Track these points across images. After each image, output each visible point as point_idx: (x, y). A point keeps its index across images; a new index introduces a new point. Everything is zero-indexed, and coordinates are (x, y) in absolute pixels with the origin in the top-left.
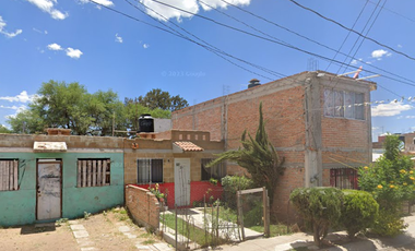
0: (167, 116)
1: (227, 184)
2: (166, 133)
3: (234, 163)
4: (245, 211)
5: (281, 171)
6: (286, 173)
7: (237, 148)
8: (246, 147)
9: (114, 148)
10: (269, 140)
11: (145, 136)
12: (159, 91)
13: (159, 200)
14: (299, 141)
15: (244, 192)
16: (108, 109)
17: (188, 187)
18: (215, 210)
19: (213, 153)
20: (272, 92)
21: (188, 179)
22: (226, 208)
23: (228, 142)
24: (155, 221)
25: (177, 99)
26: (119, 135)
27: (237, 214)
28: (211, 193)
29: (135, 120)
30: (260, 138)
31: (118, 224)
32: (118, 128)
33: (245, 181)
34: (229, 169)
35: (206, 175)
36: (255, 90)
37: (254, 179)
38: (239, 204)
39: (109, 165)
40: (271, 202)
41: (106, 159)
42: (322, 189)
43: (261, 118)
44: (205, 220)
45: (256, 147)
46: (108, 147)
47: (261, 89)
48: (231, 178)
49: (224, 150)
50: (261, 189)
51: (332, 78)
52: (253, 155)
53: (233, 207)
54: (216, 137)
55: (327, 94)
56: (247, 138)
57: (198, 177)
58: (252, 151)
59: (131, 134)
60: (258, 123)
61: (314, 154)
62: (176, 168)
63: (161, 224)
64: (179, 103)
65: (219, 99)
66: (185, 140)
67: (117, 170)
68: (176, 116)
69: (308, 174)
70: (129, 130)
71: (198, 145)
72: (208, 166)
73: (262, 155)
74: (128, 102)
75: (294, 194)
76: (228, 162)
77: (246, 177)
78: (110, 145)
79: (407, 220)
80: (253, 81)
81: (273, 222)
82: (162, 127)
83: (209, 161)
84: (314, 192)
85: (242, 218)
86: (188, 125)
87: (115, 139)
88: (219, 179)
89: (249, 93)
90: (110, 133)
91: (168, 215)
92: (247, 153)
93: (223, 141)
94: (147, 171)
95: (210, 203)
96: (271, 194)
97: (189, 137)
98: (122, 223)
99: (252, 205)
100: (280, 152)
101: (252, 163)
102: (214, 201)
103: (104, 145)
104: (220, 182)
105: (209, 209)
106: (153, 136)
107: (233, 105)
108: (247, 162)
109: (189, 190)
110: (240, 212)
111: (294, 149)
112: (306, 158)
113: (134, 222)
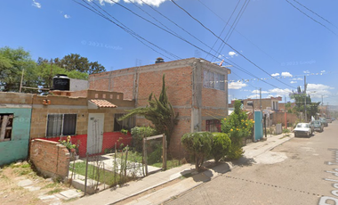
0: (84, 78)
1: (135, 133)
2: (82, 92)
3: (142, 117)
4: (149, 153)
5: (176, 122)
6: (179, 123)
7: (145, 106)
8: (152, 105)
9: (20, 104)
10: (168, 101)
11: (60, 94)
12: (77, 56)
13: (70, 150)
14: (188, 102)
15: (149, 138)
16: (15, 66)
17: (101, 137)
18: (124, 154)
19: (125, 109)
20: (172, 68)
21: (101, 130)
22: (133, 152)
23: (138, 102)
24: (64, 171)
25: (95, 65)
26: (28, 91)
27: (143, 156)
28: (121, 141)
29: (48, 79)
30: (163, 99)
31: (17, 178)
32: (28, 84)
33: (150, 130)
34: (138, 121)
35: (117, 127)
36: (160, 65)
37: (157, 128)
38: (144, 147)
39: (11, 120)
40: (168, 144)
41: (8, 114)
42: (201, 133)
43: (164, 85)
44: (115, 163)
45: (159, 106)
46: (12, 103)
47: (164, 65)
48: (139, 128)
49: (135, 107)
50: (161, 136)
51: (208, 64)
52: (157, 111)
53: (140, 150)
54: (128, 97)
55: (205, 73)
56: (153, 98)
57: (111, 128)
58: (156, 108)
59: (43, 91)
60: (161, 88)
61: (197, 111)
62: (90, 122)
63: (70, 173)
64: (97, 68)
65: (133, 69)
66: (100, 98)
67: (21, 126)
68: (93, 78)
69: (193, 124)
70: (40, 87)
71: (112, 103)
72: (120, 120)
73: (163, 111)
74: (42, 63)
75: (184, 137)
76: (138, 117)
77: (151, 127)
78: (16, 100)
79: (244, 148)
80: (159, 59)
81: (169, 158)
82: (78, 86)
83: (121, 115)
84: (196, 136)
85: (146, 158)
86: (104, 86)
87: (22, 95)
88: (129, 129)
89: (156, 67)
90: (17, 89)
91: (79, 163)
92: (153, 109)
93: (134, 101)
94: (58, 125)
95: (120, 149)
96: (168, 139)
97: (104, 96)
98: (23, 177)
99: (154, 148)
100: (176, 109)
101: (156, 117)
102: (123, 147)
103: (7, 100)
104: (129, 131)
105: (119, 155)
106: (68, 94)
107: (144, 74)
108: (152, 116)
109: (101, 140)
110: (145, 153)
111: (185, 107)
112: (192, 113)
113: (39, 174)
